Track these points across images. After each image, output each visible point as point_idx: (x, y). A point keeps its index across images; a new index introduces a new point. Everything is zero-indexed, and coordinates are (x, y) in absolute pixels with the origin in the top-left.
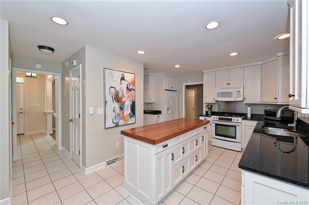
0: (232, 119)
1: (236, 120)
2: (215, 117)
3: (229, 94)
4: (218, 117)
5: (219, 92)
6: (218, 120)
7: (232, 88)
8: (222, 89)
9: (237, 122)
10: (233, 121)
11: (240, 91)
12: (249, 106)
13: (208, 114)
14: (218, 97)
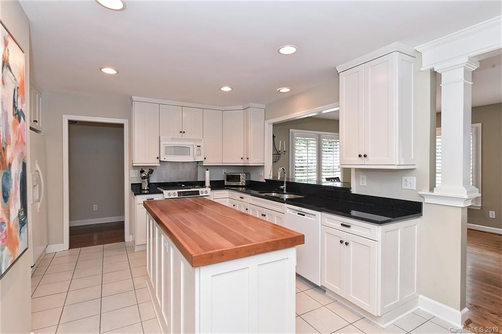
0: (199, 191)
1: (204, 192)
2: (172, 192)
3: (183, 150)
4: (176, 191)
5: (168, 146)
6: (177, 197)
7: (189, 140)
8: (173, 139)
9: (206, 195)
10: (201, 195)
11: (200, 146)
12: (207, 170)
13: (143, 188)
14: (166, 154)
